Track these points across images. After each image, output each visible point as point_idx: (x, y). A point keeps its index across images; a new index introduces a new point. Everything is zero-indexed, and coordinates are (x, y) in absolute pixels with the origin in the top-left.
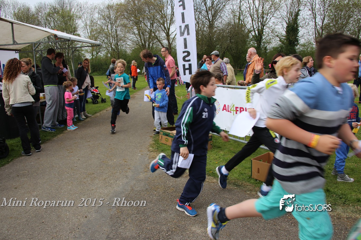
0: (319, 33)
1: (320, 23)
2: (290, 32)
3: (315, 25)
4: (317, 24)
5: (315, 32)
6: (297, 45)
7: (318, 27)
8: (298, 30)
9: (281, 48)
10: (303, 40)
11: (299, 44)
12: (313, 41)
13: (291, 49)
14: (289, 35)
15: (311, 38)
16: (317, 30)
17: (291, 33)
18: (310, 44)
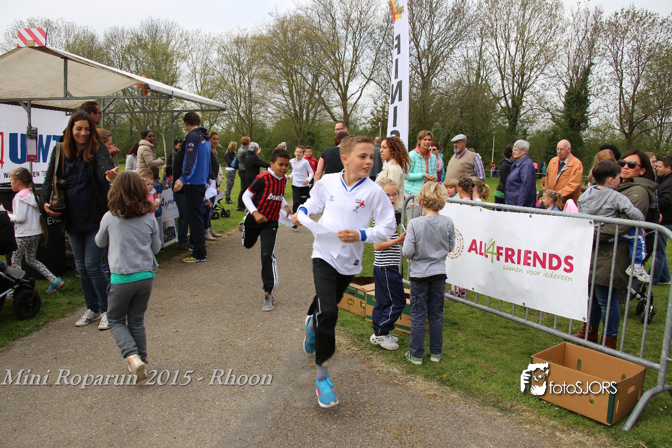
0: (627, 108)
1: (630, 90)
2: (573, 104)
3: (620, 93)
4: (624, 91)
5: (620, 106)
6: (584, 129)
7: (626, 96)
8: (588, 100)
9: (555, 133)
10: (596, 119)
11: (588, 127)
12: (615, 123)
13: (573, 135)
14: (571, 110)
15: (611, 116)
16: (624, 102)
17: (575, 105)
18: (610, 127)
